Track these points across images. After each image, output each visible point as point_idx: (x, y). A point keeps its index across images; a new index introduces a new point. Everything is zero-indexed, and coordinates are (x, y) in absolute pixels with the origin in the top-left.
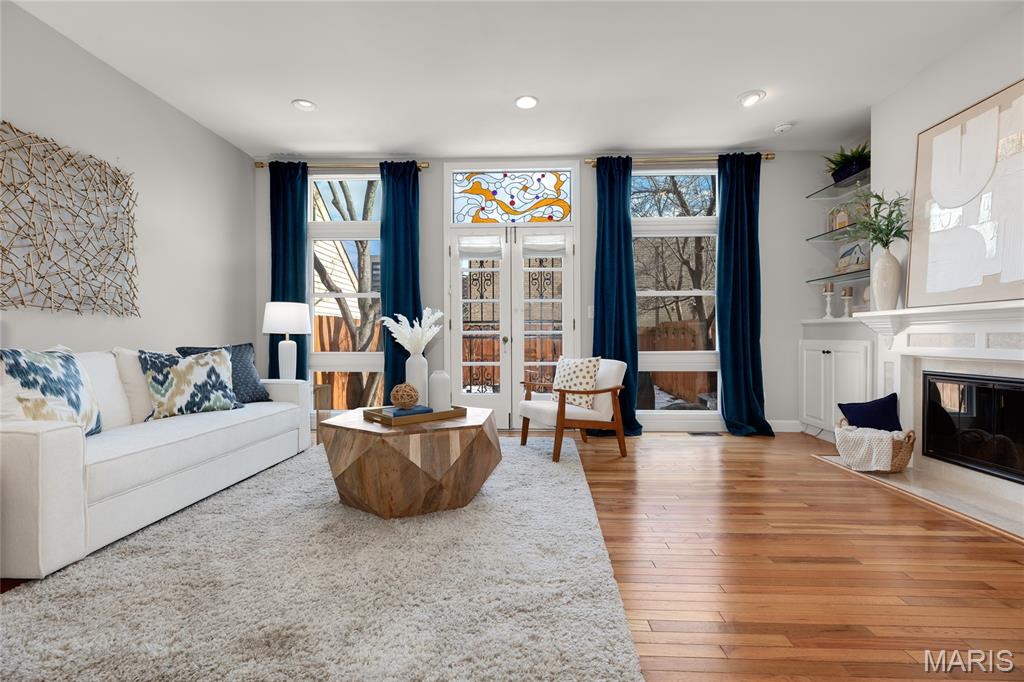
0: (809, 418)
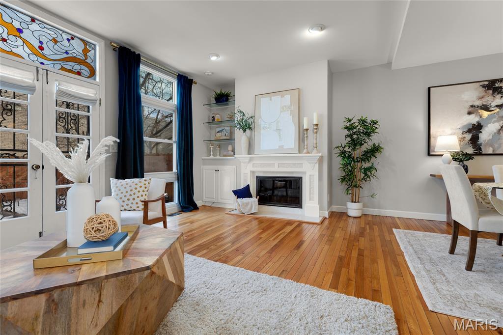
0: (207, 199)
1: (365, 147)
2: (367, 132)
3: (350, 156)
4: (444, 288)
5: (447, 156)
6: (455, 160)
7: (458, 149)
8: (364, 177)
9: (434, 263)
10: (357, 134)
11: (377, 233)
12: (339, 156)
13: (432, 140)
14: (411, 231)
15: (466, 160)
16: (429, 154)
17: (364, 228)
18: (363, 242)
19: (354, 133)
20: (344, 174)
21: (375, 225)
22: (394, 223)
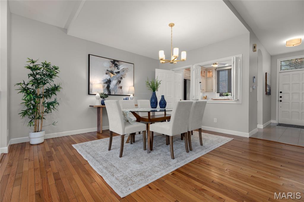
1: (48, 86)
2: (49, 74)
3: (34, 93)
4: (119, 175)
5: (98, 95)
6: (101, 98)
7: (102, 92)
8: (46, 110)
9: (106, 161)
10: (41, 75)
11: (62, 153)
12: (21, 92)
13: (90, 85)
14: (84, 143)
15: (106, 98)
16: (89, 94)
17: (50, 152)
18: (55, 165)
19: (37, 74)
20: (26, 108)
21: (58, 146)
22: (70, 140)
